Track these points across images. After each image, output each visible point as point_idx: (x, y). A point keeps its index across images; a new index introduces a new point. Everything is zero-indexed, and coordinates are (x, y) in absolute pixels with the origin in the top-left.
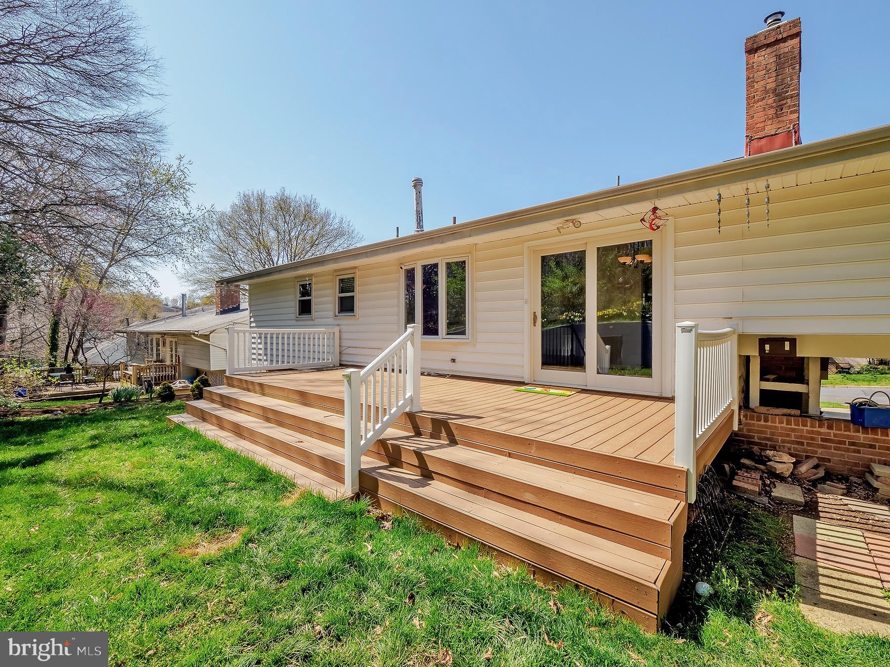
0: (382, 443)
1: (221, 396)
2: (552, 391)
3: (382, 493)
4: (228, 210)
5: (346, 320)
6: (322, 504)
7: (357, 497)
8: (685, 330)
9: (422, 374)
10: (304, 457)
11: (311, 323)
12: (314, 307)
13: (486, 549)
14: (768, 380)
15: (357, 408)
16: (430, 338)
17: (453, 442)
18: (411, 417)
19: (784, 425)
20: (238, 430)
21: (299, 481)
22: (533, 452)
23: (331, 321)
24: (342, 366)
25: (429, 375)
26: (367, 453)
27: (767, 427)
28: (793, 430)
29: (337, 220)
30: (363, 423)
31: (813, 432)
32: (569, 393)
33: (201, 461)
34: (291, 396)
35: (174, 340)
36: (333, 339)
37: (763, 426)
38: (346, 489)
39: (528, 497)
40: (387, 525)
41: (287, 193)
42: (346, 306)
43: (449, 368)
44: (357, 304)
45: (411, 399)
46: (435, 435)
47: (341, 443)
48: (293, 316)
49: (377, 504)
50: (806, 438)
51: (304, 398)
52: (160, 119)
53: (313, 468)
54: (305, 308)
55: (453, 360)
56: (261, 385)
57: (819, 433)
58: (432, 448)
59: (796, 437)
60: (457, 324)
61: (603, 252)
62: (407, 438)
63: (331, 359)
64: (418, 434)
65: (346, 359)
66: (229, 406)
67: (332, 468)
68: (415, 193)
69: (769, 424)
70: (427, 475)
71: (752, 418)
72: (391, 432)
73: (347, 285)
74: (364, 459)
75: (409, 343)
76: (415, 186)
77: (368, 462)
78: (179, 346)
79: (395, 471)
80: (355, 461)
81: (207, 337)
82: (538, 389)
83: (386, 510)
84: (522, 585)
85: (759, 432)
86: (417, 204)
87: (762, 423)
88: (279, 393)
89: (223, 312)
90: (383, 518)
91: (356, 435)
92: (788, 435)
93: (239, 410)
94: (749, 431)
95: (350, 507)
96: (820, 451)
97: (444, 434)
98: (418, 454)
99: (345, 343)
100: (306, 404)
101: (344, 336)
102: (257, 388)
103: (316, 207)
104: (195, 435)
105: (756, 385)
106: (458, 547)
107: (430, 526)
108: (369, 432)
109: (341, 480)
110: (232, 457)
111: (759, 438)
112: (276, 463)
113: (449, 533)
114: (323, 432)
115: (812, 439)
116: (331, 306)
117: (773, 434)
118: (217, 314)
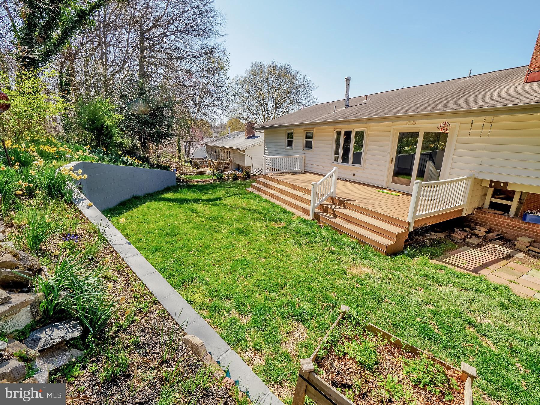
0: (322, 205)
1: (263, 183)
2: (393, 193)
3: (321, 220)
4: (244, 75)
5: (308, 151)
6: (303, 220)
7: (314, 219)
8: (417, 183)
9: (338, 179)
10: (297, 207)
11: (292, 151)
12: (294, 144)
13: (348, 235)
14: (495, 198)
15: (315, 193)
16: (345, 165)
17: (345, 208)
18: (332, 198)
19: (492, 217)
20: (272, 196)
21: (296, 214)
22: (369, 213)
23: (301, 151)
24: (305, 172)
25: (342, 180)
26: (317, 208)
27: (485, 217)
28: (496, 220)
29: (302, 77)
30: (316, 198)
31: (504, 222)
32: (399, 194)
33: (264, 204)
34: (290, 186)
35: (228, 151)
36: (302, 159)
37: (483, 217)
38: (310, 217)
39: (363, 225)
40: (322, 227)
41: (276, 62)
42: (308, 145)
43: (351, 178)
44: (313, 145)
45: (333, 193)
46: (339, 205)
47: (310, 205)
48: (284, 147)
49: (319, 222)
50: (500, 223)
51: (294, 187)
52: (225, 46)
53: (299, 210)
54: (290, 144)
55: (354, 175)
56: (278, 180)
57: (506, 222)
58: (338, 209)
59: (496, 222)
60: (357, 159)
61: (426, 135)
62: (330, 205)
63: (300, 169)
64: (334, 204)
65: (307, 169)
66: (267, 187)
67: (306, 212)
68: (346, 85)
69: (486, 216)
70: (335, 216)
71: (479, 213)
72: (325, 203)
73: (309, 136)
74: (316, 209)
75: (334, 174)
76: (346, 81)
77: (317, 211)
78: (231, 154)
79: (325, 214)
80: (313, 210)
81: (244, 151)
82: (387, 191)
83: (321, 224)
84: (356, 243)
85: (481, 219)
86: (347, 91)
87: (483, 215)
88: (285, 184)
89: (248, 138)
90: (321, 225)
91: (314, 203)
92: (493, 222)
93: (271, 189)
94: (477, 218)
95: (312, 222)
96: (504, 229)
97: (342, 205)
98: (333, 210)
99: (307, 162)
100: (295, 189)
101: (307, 158)
102: (276, 181)
103: (291, 70)
104: (259, 196)
105: (489, 199)
106: (341, 234)
107: (334, 229)
108: (318, 202)
109: (309, 215)
110: (273, 204)
111: (480, 221)
112: (288, 208)
113: (339, 231)
114: (302, 200)
115: (503, 224)
116: (301, 144)
117: (486, 220)
118: (245, 138)
